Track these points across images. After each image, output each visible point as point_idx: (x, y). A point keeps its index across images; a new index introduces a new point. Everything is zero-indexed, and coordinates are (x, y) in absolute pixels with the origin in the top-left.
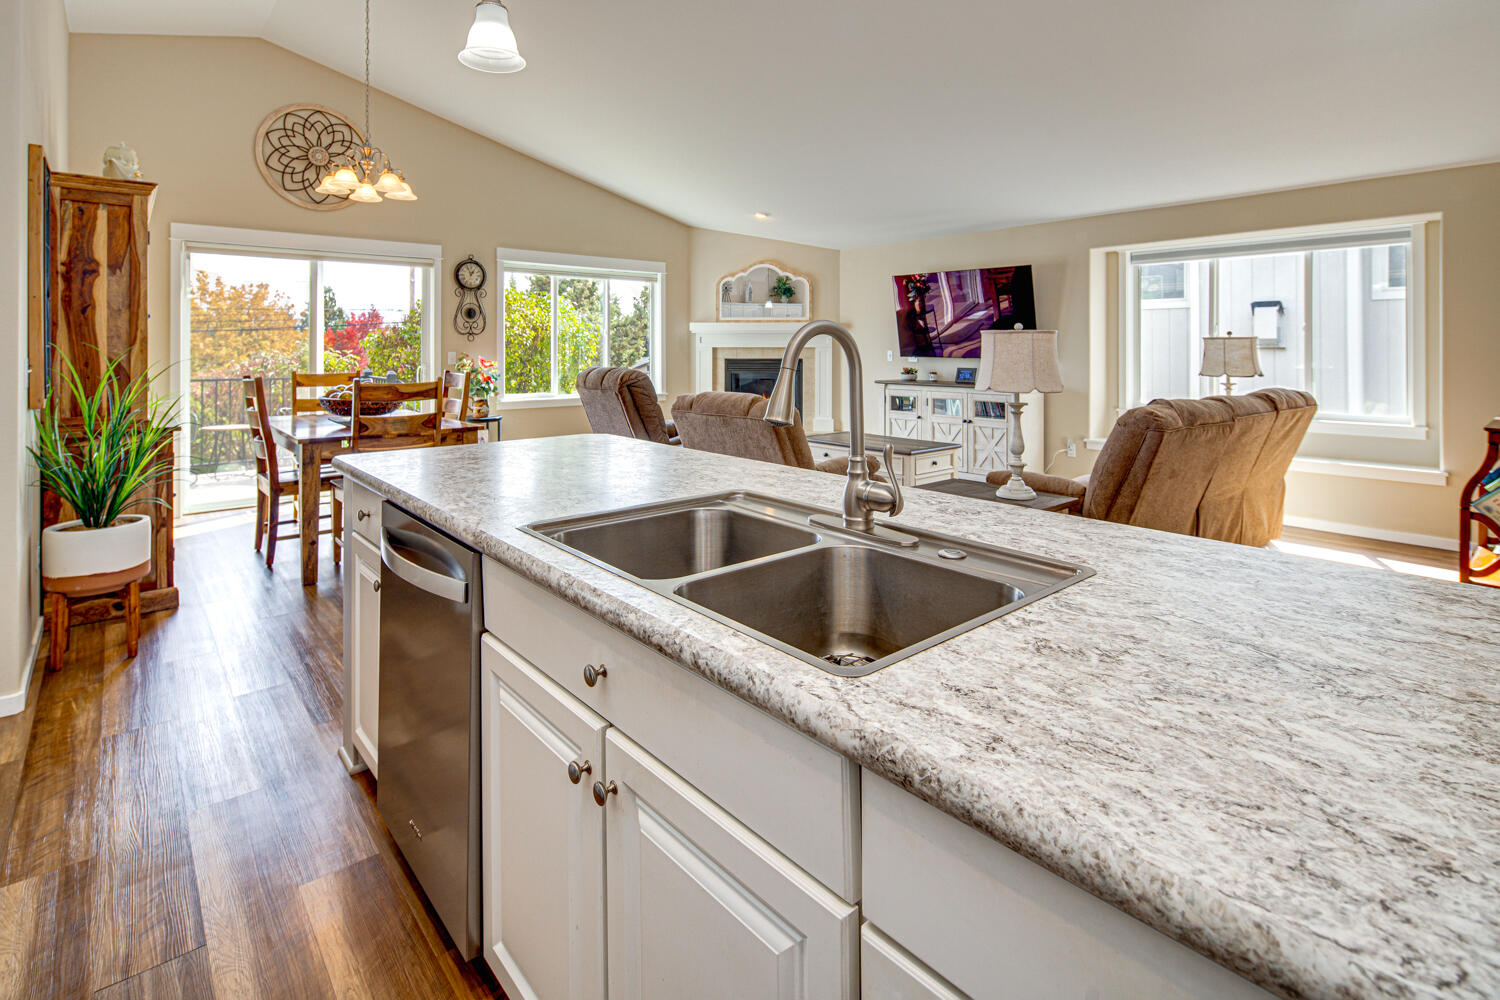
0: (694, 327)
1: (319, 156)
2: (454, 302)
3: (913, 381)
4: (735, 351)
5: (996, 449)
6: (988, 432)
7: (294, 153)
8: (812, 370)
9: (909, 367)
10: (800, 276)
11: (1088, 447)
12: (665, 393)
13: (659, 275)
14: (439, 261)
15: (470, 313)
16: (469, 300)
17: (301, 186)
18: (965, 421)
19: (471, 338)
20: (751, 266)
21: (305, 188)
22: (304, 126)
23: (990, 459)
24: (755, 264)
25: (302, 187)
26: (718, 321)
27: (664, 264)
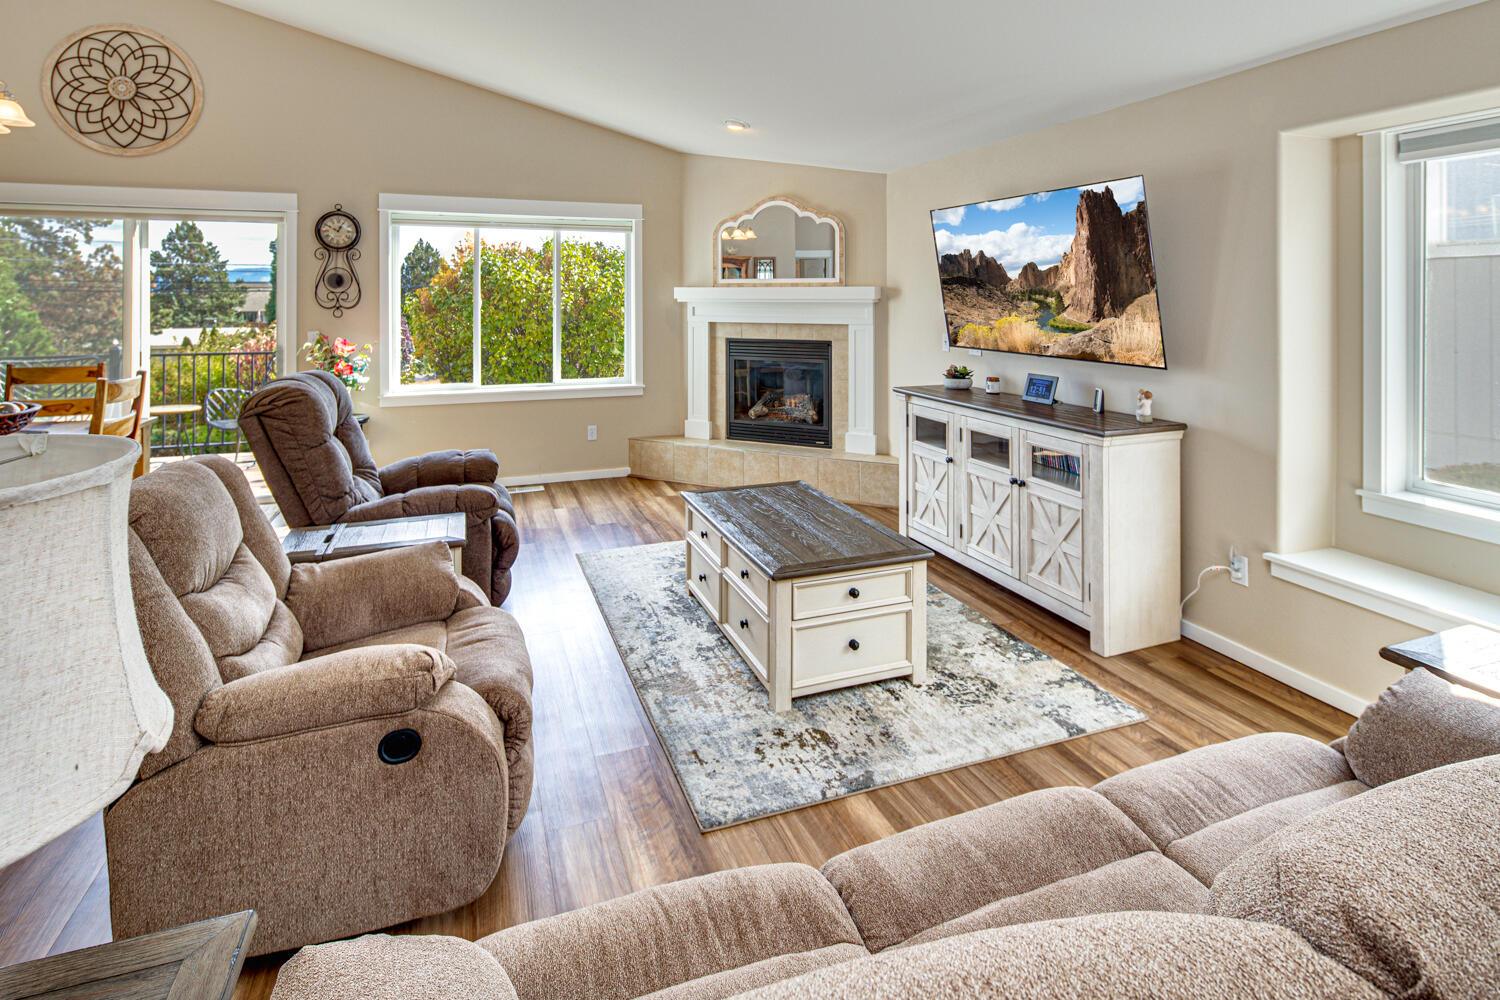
0: (680, 294)
1: (122, 88)
2: (315, 267)
4: (739, 328)
5: (1065, 547)
6: (1054, 511)
7: (91, 85)
8: (845, 358)
9: (958, 364)
10: (826, 216)
12: (641, 385)
14: (293, 214)
15: (338, 281)
16: (339, 263)
17: (99, 127)
18: (1014, 481)
19: (338, 313)
20: (758, 205)
21: (105, 129)
22: (104, 52)
23: (1055, 563)
24: (764, 202)
25: (102, 128)
26: (715, 284)
27: (641, 206)
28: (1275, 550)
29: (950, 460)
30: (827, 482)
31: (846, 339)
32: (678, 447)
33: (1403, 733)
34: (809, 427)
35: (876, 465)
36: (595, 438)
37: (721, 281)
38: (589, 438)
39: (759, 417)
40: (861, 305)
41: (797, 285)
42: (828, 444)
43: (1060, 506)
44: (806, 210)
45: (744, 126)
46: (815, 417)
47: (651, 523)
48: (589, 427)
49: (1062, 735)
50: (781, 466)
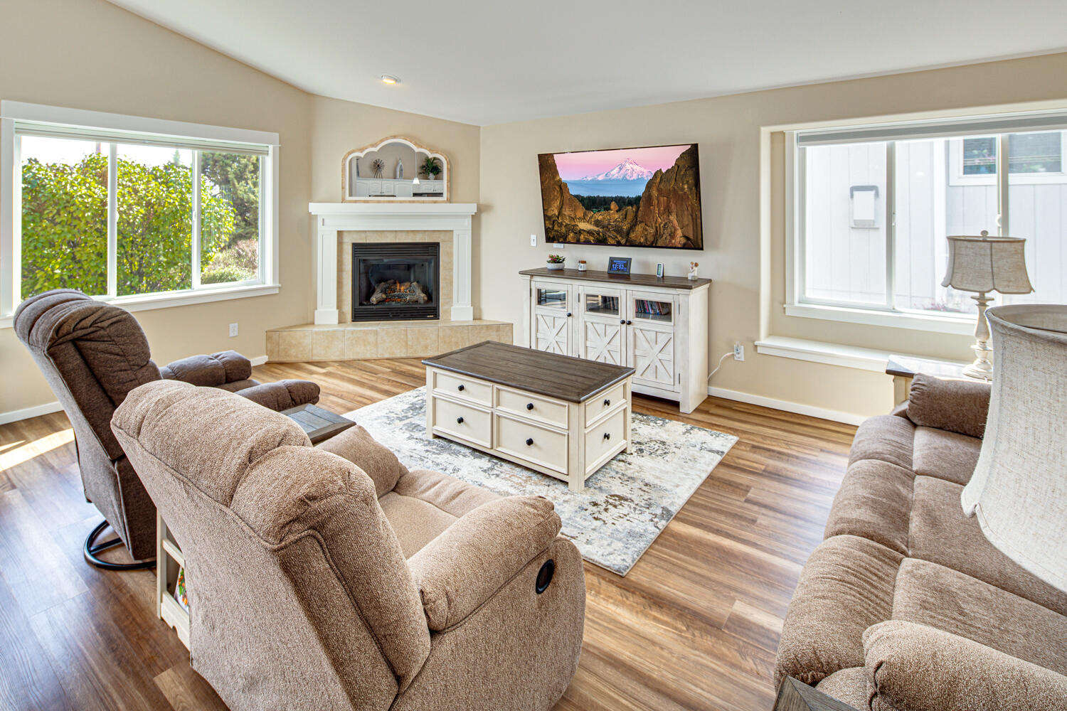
0: (314, 208)
3: (559, 273)
4: (363, 235)
5: (660, 356)
6: (651, 335)
8: (450, 254)
9: (555, 254)
11: (760, 350)
12: (278, 285)
13: (271, 147)
18: (623, 322)
20: (382, 141)
23: (653, 367)
24: (387, 139)
26: (343, 201)
27: (278, 134)
28: (759, 339)
29: (570, 315)
30: (445, 342)
31: (451, 241)
32: (316, 333)
33: (939, 399)
34: (420, 306)
35: (474, 327)
36: (236, 334)
37: (348, 198)
38: (231, 335)
39: (379, 302)
40: (463, 216)
41: (413, 202)
42: (436, 316)
43: (656, 332)
44: (422, 147)
45: (396, 81)
46: (426, 298)
47: (331, 394)
48: (231, 325)
49: (718, 458)
50: (409, 336)
